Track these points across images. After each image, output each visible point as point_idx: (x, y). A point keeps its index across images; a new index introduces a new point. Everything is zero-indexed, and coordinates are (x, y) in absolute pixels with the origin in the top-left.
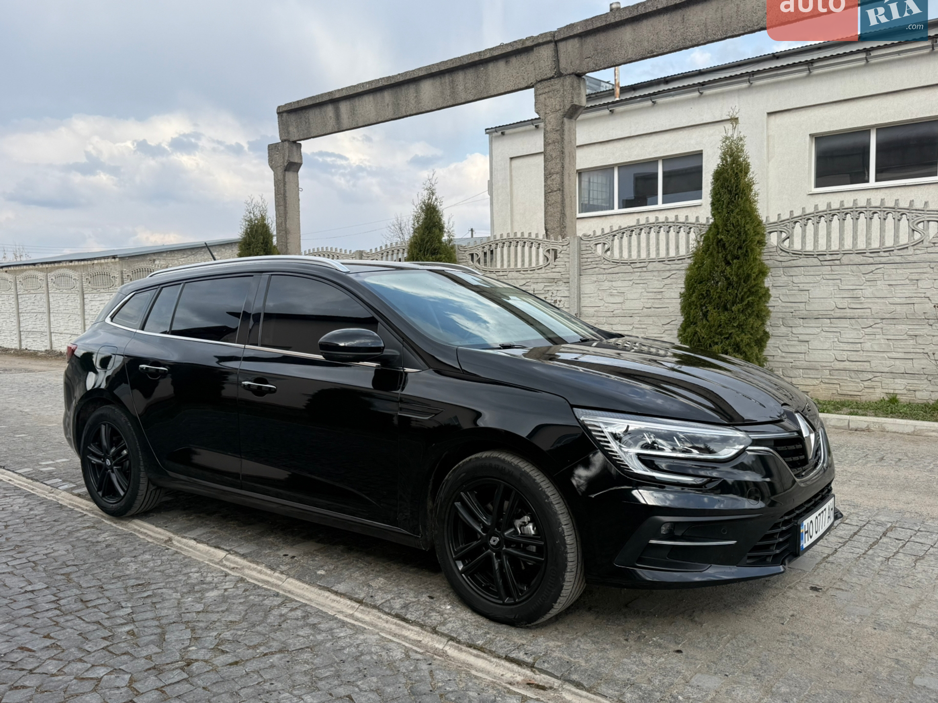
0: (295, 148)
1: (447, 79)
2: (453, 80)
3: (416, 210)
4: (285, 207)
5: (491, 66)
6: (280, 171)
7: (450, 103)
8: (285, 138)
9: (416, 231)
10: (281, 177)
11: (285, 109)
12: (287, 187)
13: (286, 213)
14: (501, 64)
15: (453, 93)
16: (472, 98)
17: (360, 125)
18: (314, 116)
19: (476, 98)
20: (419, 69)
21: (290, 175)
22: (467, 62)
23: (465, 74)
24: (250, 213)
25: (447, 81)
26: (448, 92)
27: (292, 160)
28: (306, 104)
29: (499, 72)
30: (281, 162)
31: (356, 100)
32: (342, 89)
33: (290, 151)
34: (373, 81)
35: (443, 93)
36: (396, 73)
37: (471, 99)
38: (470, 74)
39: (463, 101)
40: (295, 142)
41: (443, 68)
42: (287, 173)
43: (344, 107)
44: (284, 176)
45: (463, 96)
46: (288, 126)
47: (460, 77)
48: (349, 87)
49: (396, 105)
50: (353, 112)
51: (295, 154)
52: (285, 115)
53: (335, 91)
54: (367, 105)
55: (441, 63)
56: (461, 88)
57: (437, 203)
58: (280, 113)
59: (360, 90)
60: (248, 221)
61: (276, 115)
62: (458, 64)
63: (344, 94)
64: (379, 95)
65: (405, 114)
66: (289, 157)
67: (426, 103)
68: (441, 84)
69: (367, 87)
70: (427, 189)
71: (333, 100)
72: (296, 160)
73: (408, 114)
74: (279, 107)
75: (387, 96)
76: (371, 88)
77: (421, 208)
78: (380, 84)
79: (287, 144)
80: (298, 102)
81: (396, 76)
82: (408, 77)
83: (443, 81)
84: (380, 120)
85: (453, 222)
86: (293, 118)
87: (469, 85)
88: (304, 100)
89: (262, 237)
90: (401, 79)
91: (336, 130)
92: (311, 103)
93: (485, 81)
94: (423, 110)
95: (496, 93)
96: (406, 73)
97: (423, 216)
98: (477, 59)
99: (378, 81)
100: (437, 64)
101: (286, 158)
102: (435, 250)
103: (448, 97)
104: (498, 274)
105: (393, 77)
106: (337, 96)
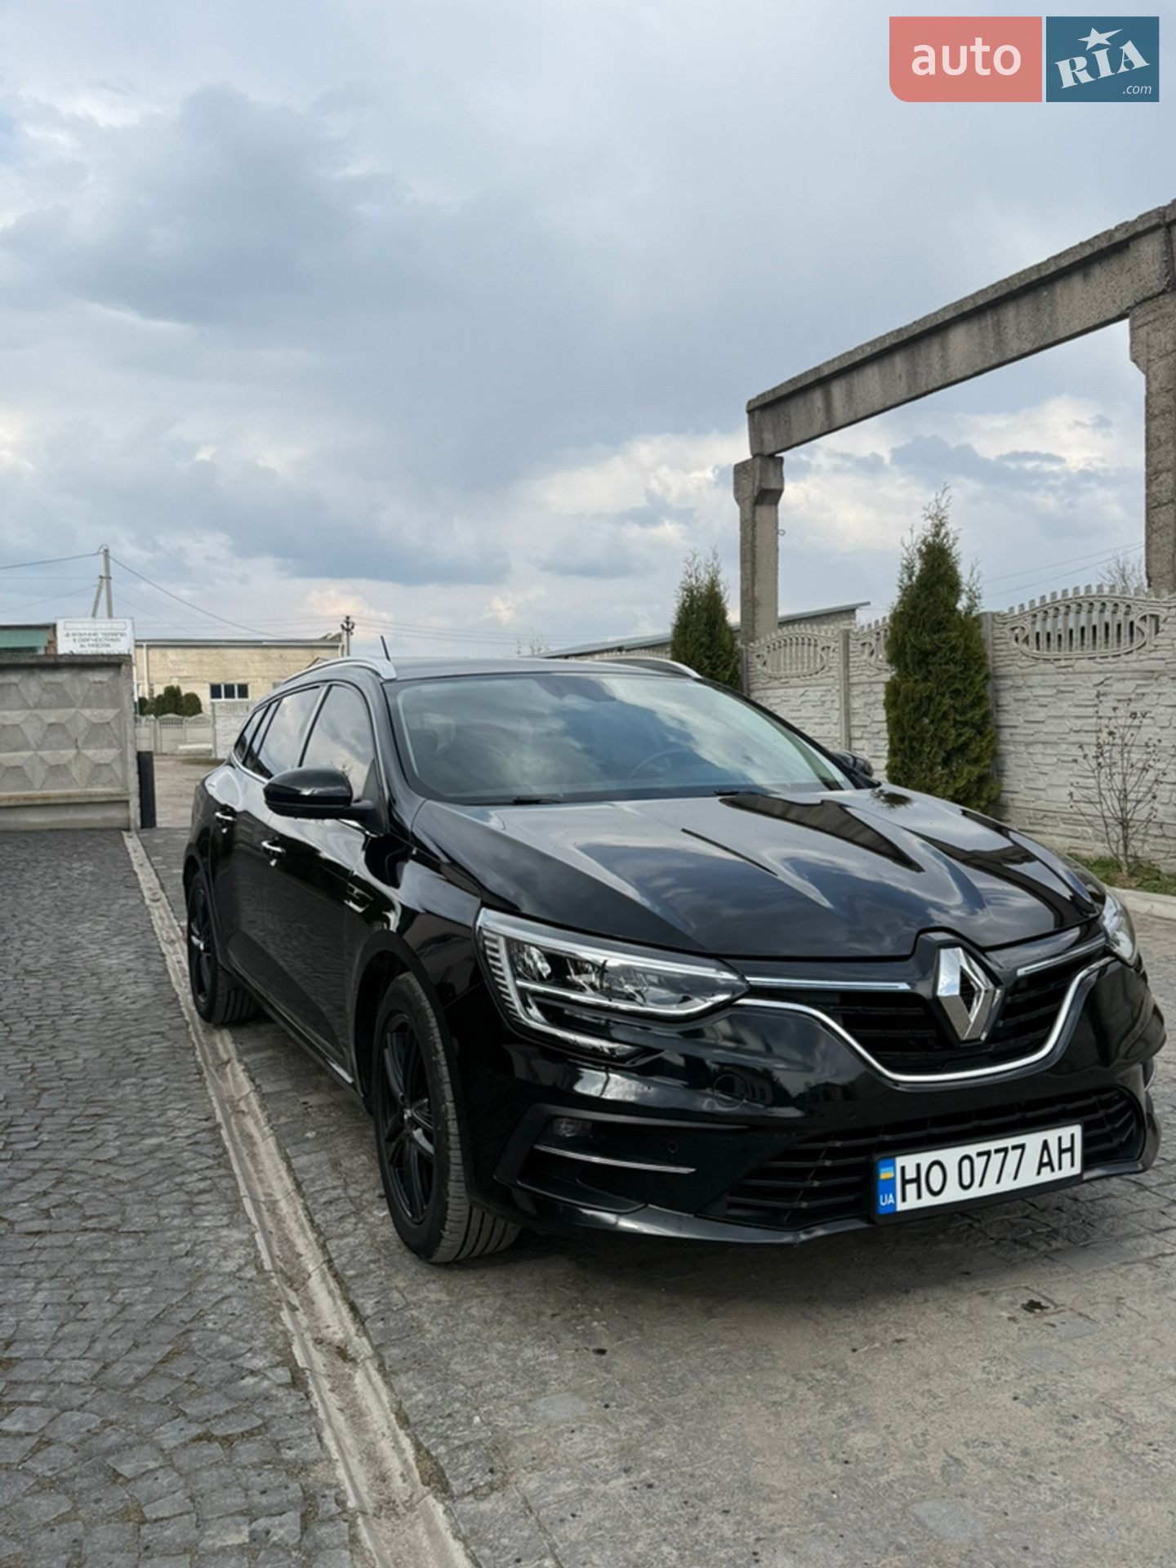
0: (771, 466)
1: (989, 320)
2: (998, 321)
3: (906, 555)
4: (753, 563)
5: (1060, 288)
6: (748, 503)
7: (994, 361)
8: (757, 451)
9: (905, 590)
10: (748, 516)
11: (757, 404)
12: (758, 530)
13: (754, 572)
14: (1077, 282)
15: (1000, 342)
16: (1028, 347)
17: (860, 416)
18: (796, 408)
19: (1036, 346)
20: (945, 309)
21: (763, 512)
22: (1019, 285)
23: (1018, 306)
24: (690, 577)
25: (990, 322)
26: (991, 343)
27: (765, 486)
28: (784, 392)
29: (1075, 297)
30: (750, 490)
31: (855, 374)
32: (833, 360)
33: (764, 471)
34: (876, 340)
35: (983, 345)
36: (910, 322)
37: (1027, 350)
38: (1026, 305)
39: (1015, 355)
40: (772, 456)
41: (980, 302)
42: (758, 508)
43: (838, 389)
44: (754, 513)
45: (1015, 346)
46: (761, 432)
47: (1009, 314)
48: (843, 355)
49: (913, 375)
50: (850, 396)
51: (771, 475)
52: (757, 413)
53: (824, 364)
54: (871, 382)
55: (977, 293)
56: (1011, 331)
57: (948, 543)
58: (750, 412)
59: (858, 358)
60: (686, 590)
61: (746, 416)
62: (1005, 291)
63: (836, 367)
64: (887, 362)
65: (925, 389)
66: (761, 481)
67: (957, 368)
68: (980, 329)
69: (869, 351)
70: (930, 517)
71: (820, 381)
72: (773, 486)
73: (930, 387)
74: (749, 402)
75: (899, 362)
76: (874, 351)
77: (919, 550)
78: (887, 344)
79: (758, 460)
80: (774, 390)
81: (910, 326)
82: (928, 325)
83: (983, 324)
84: (888, 404)
85: (979, 573)
86: (768, 416)
87: (1025, 325)
88: (782, 386)
89: (705, 614)
90: (918, 330)
91: (826, 429)
92: (791, 389)
93: (1050, 315)
94: (953, 379)
95: (1068, 333)
96: (925, 319)
97: (918, 565)
98: (1034, 277)
99: (883, 338)
100: (972, 297)
101: (757, 484)
102: (940, 623)
103: (992, 351)
104: (1057, 664)
105: (906, 329)
106: (826, 372)
